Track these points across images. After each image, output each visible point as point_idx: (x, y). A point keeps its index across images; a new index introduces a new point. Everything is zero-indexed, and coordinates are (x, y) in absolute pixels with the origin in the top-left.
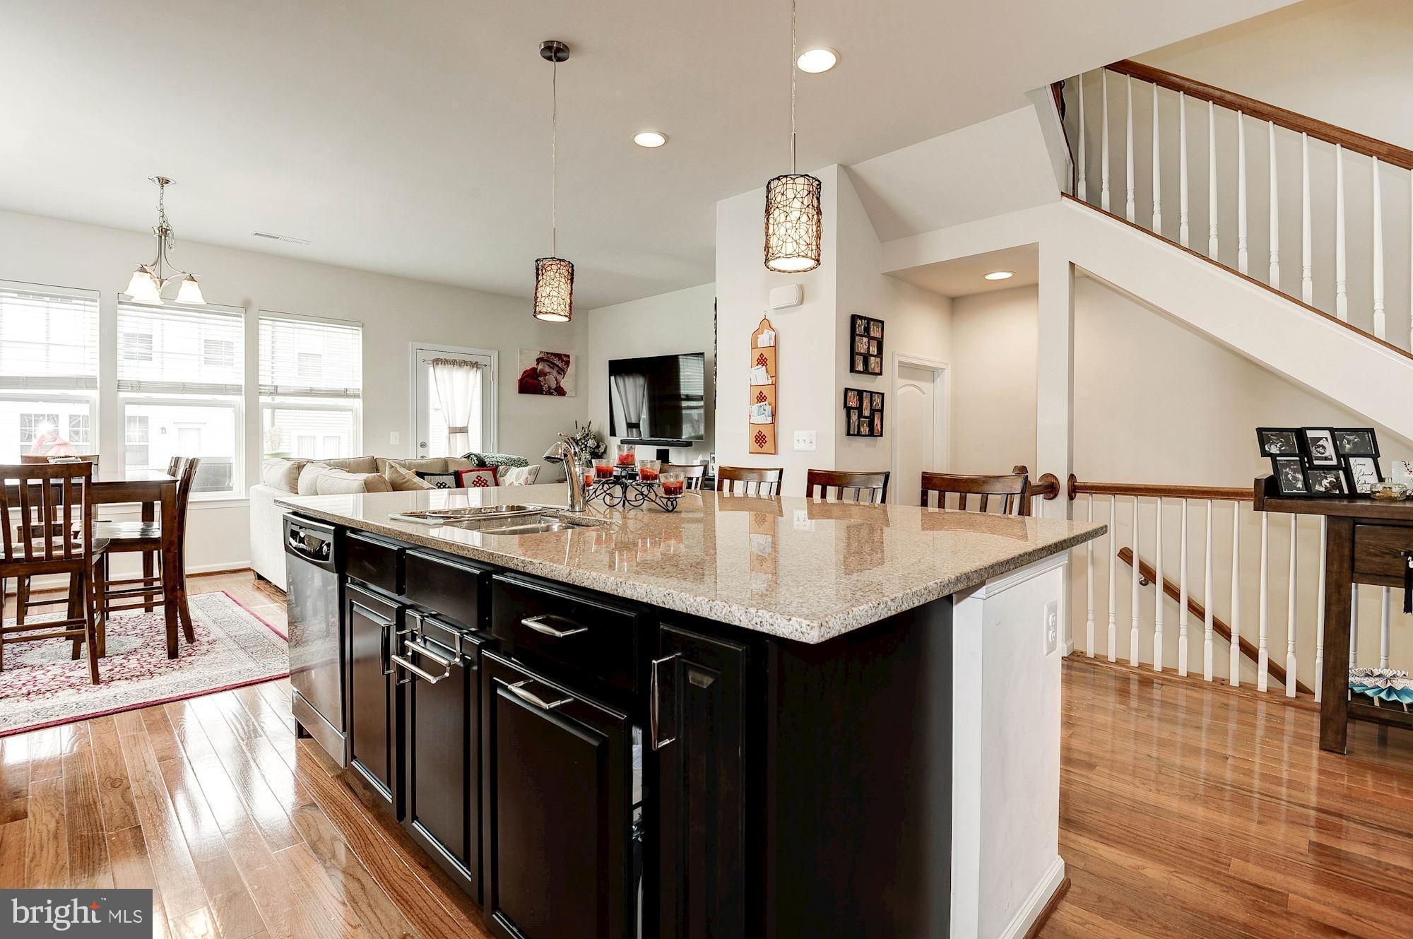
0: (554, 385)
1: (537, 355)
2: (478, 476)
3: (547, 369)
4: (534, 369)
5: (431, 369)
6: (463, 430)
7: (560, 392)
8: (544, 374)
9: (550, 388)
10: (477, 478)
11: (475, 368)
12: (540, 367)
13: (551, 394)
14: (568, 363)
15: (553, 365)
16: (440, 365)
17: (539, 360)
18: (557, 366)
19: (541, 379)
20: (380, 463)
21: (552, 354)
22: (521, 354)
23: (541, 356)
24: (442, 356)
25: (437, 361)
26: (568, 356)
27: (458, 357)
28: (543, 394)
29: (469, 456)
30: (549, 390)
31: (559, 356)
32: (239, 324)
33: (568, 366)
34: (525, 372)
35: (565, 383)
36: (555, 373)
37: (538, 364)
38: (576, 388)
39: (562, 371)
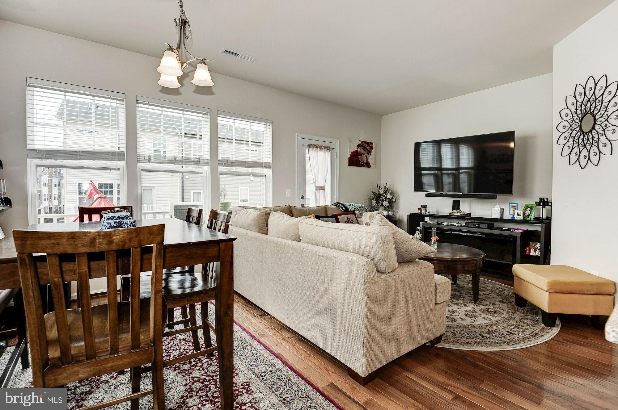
0: (365, 161)
1: (357, 143)
2: (348, 218)
3: (362, 152)
4: (356, 151)
5: (307, 151)
6: (323, 188)
7: (368, 165)
8: (361, 154)
9: (363, 162)
10: (347, 219)
11: (328, 150)
12: (359, 150)
13: (364, 166)
14: (372, 148)
15: (365, 149)
16: (311, 148)
17: (359, 146)
18: (367, 149)
19: (359, 157)
20: (293, 210)
21: (365, 142)
22: (350, 141)
23: (359, 143)
24: (312, 143)
25: (310, 146)
26: (372, 144)
27: (320, 143)
28: (360, 166)
29: (337, 204)
30: (363, 164)
31: (368, 143)
32: (206, 119)
33: (372, 150)
34: (352, 153)
35: (371, 161)
36: (366, 154)
37: (358, 148)
38: (375, 163)
39: (369, 153)
